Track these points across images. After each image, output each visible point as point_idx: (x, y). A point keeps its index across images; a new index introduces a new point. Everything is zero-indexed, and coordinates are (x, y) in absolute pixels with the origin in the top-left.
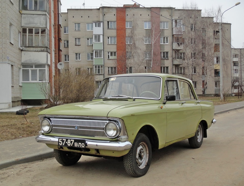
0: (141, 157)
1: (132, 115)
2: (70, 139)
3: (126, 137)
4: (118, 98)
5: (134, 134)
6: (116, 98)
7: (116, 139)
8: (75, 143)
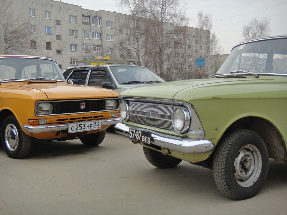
0: (244, 168)
1: (214, 98)
2: (138, 131)
3: (199, 133)
4: (236, 75)
5: (218, 129)
6: (234, 75)
7: (184, 135)
8: (143, 136)
